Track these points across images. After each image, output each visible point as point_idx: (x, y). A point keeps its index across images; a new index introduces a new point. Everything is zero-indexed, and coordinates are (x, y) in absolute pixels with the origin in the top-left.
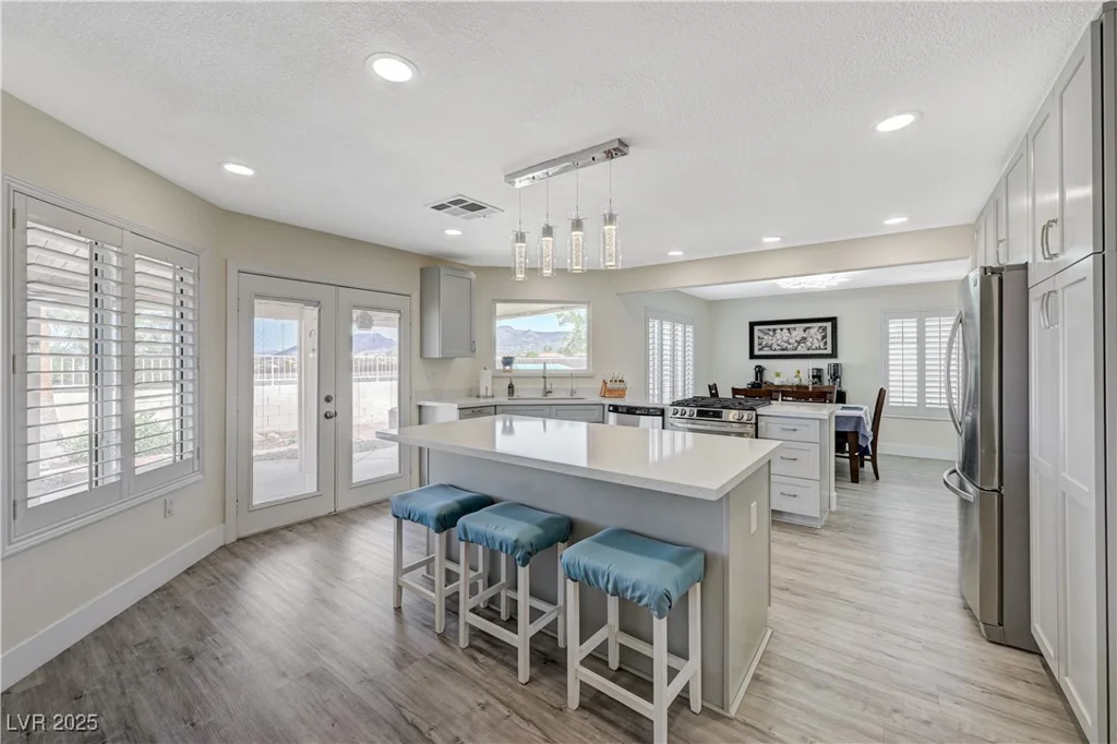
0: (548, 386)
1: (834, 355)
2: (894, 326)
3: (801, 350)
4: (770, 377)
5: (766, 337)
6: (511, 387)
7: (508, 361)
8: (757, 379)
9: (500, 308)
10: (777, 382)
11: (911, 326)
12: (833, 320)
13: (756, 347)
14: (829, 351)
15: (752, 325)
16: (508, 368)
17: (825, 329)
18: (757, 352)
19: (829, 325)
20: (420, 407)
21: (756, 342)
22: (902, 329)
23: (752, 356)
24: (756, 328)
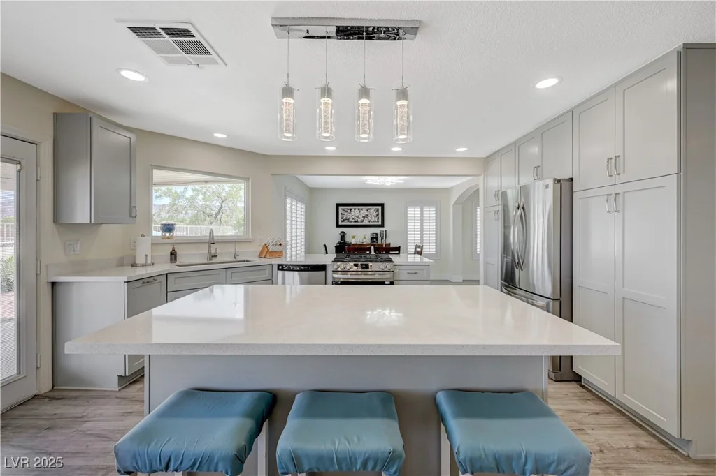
0: (213, 251)
1: (382, 225)
2: (410, 209)
3: (366, 222)
4: (349, 239)
5: (346, 214)
6: (173, 254)
7: (168, 228)
8: (341, 240)
9: (158, 175)
10: (353, 242)
11: (418, 209)
12: (382, 205)
13: (340, 220)
14: (380, 223)
15: (338, 205)
16: (167, 234)
17: (378, 210)
18: (340, 223)
19: (380, 208)
20: (53, 284)
21: (340, 216)
22: (414, 212)
23: (338, 226)
24: (340, 208)
